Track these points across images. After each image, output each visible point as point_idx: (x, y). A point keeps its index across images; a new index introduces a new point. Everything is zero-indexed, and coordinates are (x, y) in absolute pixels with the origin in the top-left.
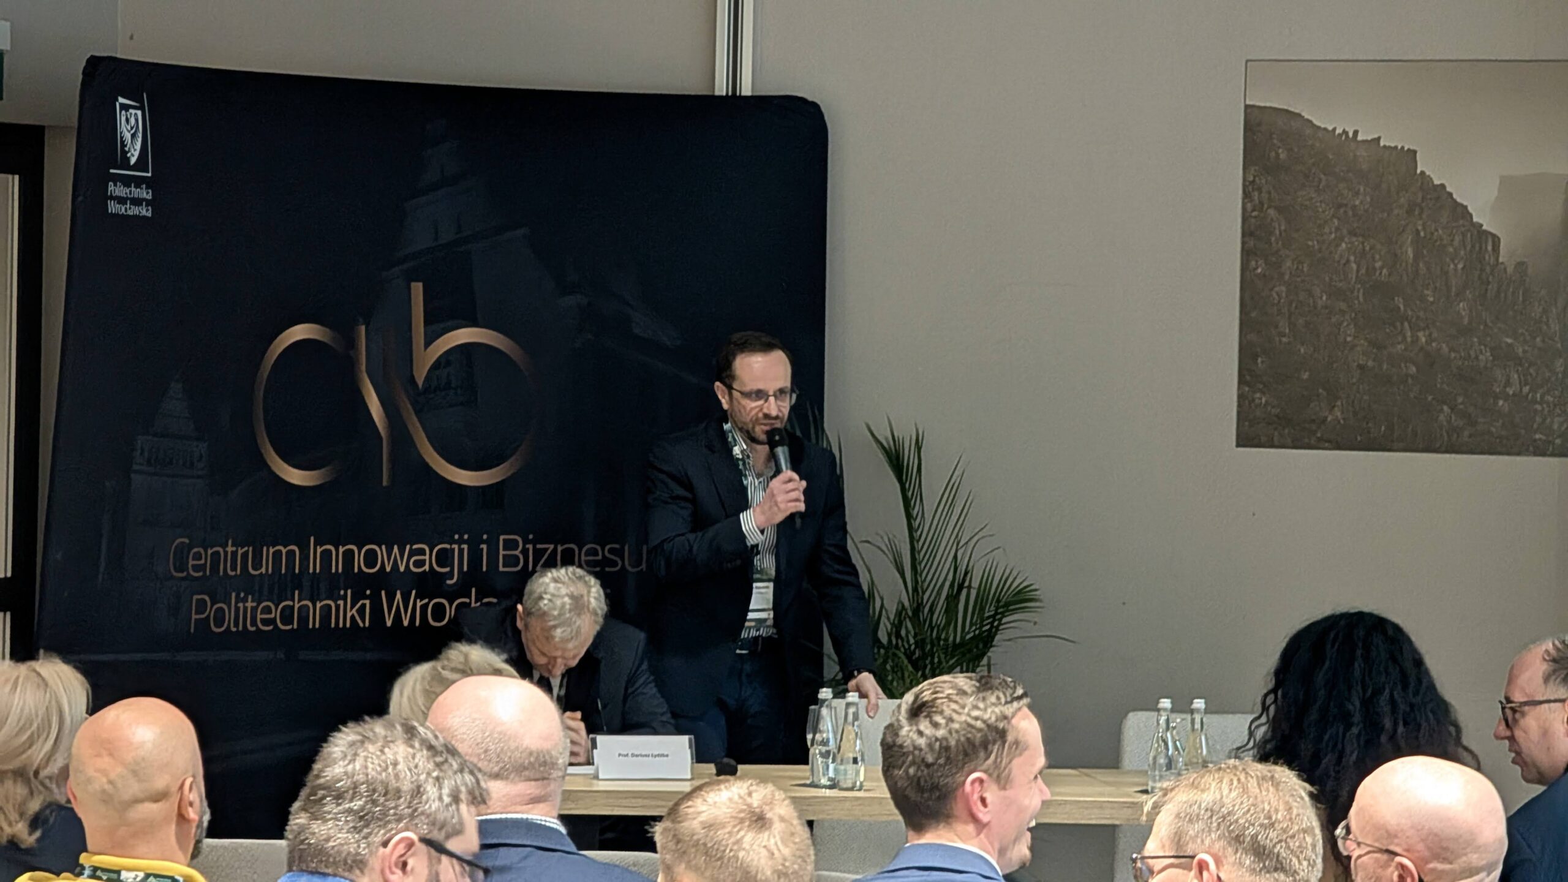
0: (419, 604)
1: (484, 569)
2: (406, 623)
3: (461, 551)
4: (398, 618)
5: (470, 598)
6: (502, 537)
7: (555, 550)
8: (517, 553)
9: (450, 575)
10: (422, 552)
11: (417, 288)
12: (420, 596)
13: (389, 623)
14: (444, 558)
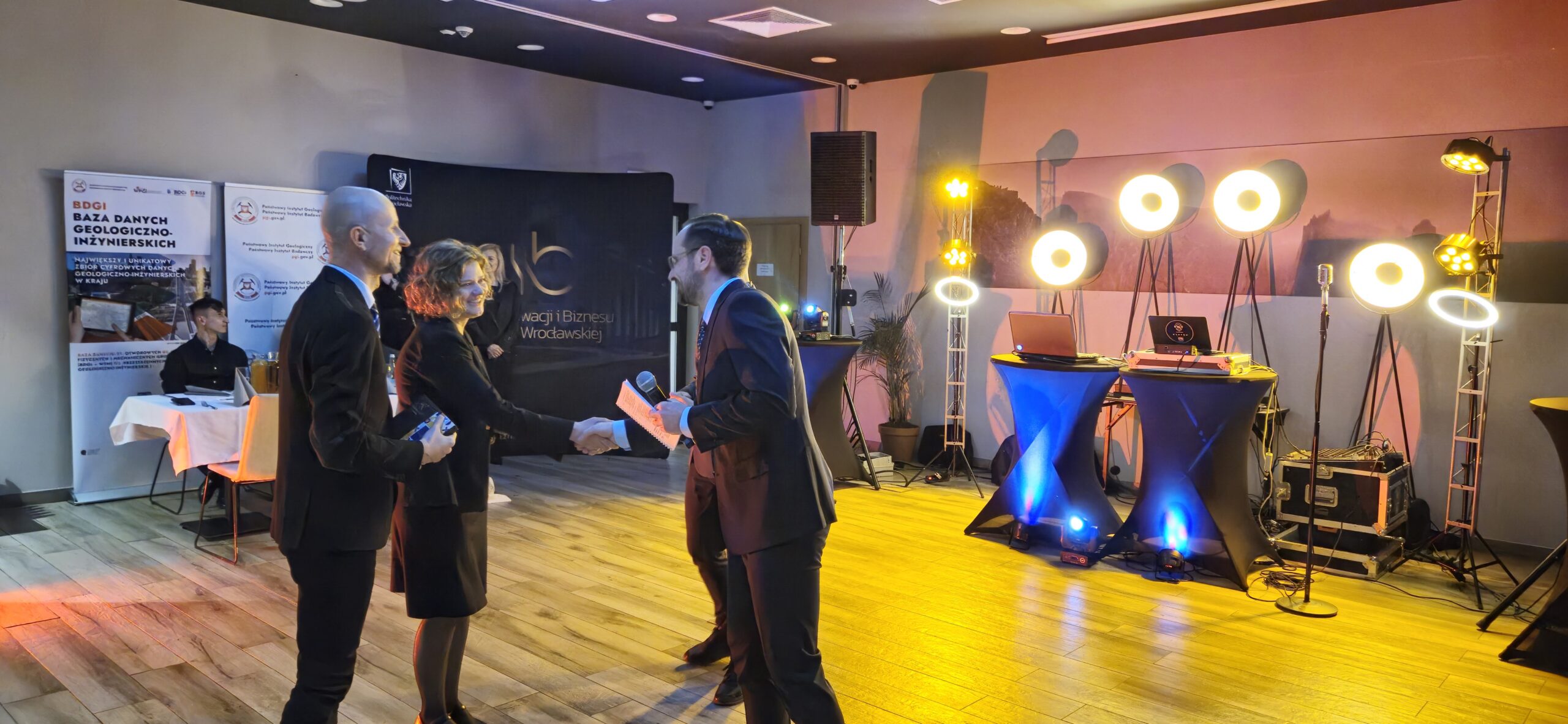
0: (535, 331)
1: (558, 320)
2: (530, 337)
3: (550, 316)
4: (527, 334)
5: (553, 329)
6: (564, 311)
7: (583, 316)
8: (570, 316)
9: (546, 323)
10: (536, 315)
11: (534, 234)
12: (535, 329)
13: (524, 337)
14: (543, 317)
